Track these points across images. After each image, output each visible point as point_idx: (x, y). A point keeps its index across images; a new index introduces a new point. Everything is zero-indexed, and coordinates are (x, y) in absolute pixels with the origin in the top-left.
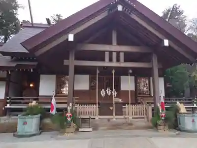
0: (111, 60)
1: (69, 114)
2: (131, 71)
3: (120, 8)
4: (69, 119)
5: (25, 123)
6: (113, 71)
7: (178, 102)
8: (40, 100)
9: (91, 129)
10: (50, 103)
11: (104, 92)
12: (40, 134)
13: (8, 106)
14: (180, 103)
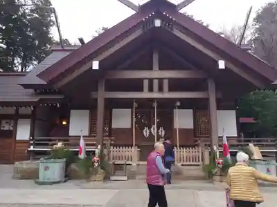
0: (151, 90)
1: (96, 158)
2: (178, 104)
3: (158, 23)
4: (96, 164)
5: (47, 168)
6: (155, 105)
7: (251, 145)
8: (71, 142)
9: (125, 178)
10: (79, 145)
11: (148, 131)
12: (65, 182)
13: (32, 148)
14: (255, 145)
